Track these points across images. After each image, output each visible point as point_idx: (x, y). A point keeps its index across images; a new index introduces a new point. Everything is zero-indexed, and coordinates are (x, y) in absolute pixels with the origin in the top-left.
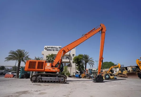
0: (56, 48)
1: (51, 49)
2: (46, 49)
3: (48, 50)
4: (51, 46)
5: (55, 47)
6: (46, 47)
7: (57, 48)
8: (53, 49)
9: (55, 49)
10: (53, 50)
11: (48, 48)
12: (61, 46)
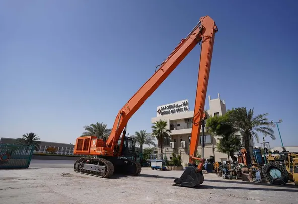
0: (177, 106)
1: (168, 110)
2: (159, 111)
3: (163, 113)
4: (168, 105)
5: (174, 105)
6: (159, 107)
7: (180, 106)
8: (172, 109)
9: (176, 109)
10: (173, 111)
11: (163, 109)
12: (187, 101)
